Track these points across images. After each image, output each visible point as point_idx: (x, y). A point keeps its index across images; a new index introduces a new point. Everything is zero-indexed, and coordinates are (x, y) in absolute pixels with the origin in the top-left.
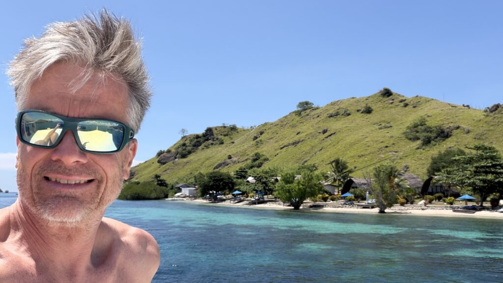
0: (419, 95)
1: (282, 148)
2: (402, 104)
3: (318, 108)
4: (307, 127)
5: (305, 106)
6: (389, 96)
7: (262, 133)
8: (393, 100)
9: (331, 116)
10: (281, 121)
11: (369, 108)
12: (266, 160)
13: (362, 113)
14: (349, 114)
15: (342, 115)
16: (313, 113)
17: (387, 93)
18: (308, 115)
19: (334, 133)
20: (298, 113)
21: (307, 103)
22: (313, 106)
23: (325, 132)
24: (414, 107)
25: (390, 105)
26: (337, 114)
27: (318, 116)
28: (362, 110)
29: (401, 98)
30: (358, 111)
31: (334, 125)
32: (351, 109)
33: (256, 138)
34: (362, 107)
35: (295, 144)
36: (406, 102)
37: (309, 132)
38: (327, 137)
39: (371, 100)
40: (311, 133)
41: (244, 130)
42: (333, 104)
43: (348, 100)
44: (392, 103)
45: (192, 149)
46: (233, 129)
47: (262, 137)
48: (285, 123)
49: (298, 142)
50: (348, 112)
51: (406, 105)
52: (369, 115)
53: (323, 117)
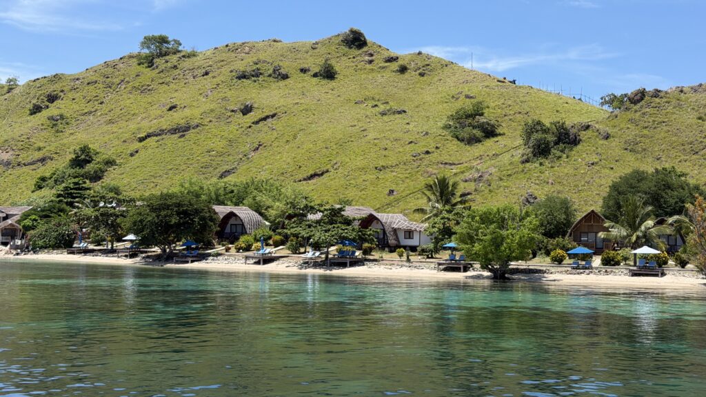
0: (425, 52)
1: (141, 140)
2: (395, 66)
3: (196, 54)
4: (189, 96)
5: (164, 48)
6: (360, 46)
7: (51, 98)
8: (371, 55)
9: (243, 76)
11: (327, 66)
13: (315, 75)
14: (285, 77)
15: (270, 76)
16: (187, 64)
17: (356, 40)
18: (175, 67)
19: (273, 116)
20: (144, 61)
22: (181, 48)
23: (247, 110)
24: (422, 75)
25: (368, 66)
26: (257, 74)
27: (207, 74)
28: (317, 70)
29: (386, 55)
30: (303, 71)
32: (287, 66)
33: (38, 108)
34: (315, 65)
35: (178, 131)
36: (400, 62)
37: (203, 107)
38: (257, 123)
40: (212, 111)
42: (233, 49)
44: (371, 62)
48: (117, 81)
49: (187, 129)
50: (283, 71)
51: (403, 69)
52: (332, 83)
53: (220, 76)
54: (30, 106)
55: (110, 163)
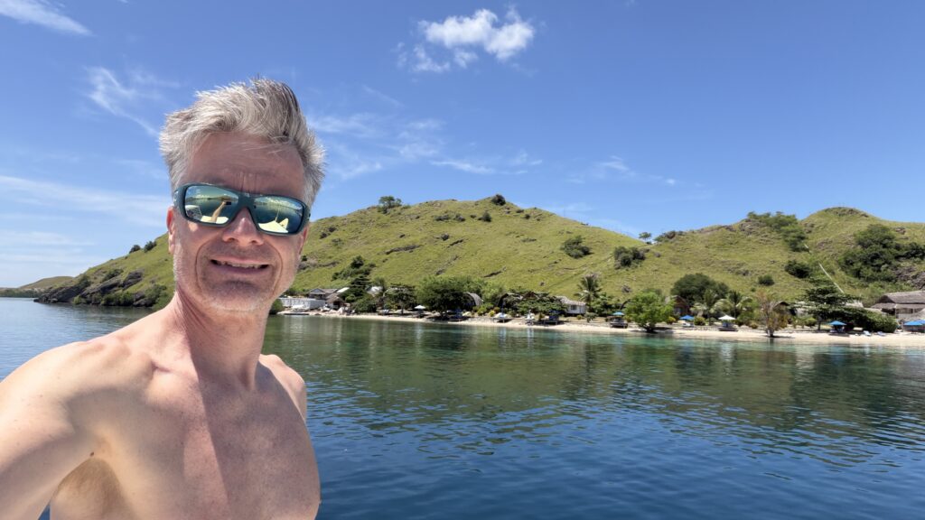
0: (538, 208)
1: (388, 253)
2: (523, 215)
3: (410, 207)
5: (389, 205)
6: (502, 204)
7: (332, 230)
8: (509, 209)
9: (440, 219)
13: (480, 219)
14: (463, 220)
15: (455, 219)
16: (406, 212)
17: (499, 201)
18: (400, 214)
19: (461, 241)
20: (383, 210)
21: (392, 199)
22: (402, 203)
23: (444, 237)
24: (538, 220)
25: (507, 215)
26: (447, 218)
27: (418, 217)
28: (481, 216)
29: (517, 209)
30: (473, 217)
31: (453, 231)
32: (463, 214)
35: (408, 249)
36: (525, 213)
37: (420, 236)
38: (452, 245)
39: (482, 205)
40: (426, 238)
42: (432, 204)
43: (449, 202)
44: (508, 213)
48: (367, 220)
49: (414, 247)
50: (462, 217)
51: (528, 217)
52: (490, 224)
53: (426, 219)
54: (320, 234)
55: (372, 266)
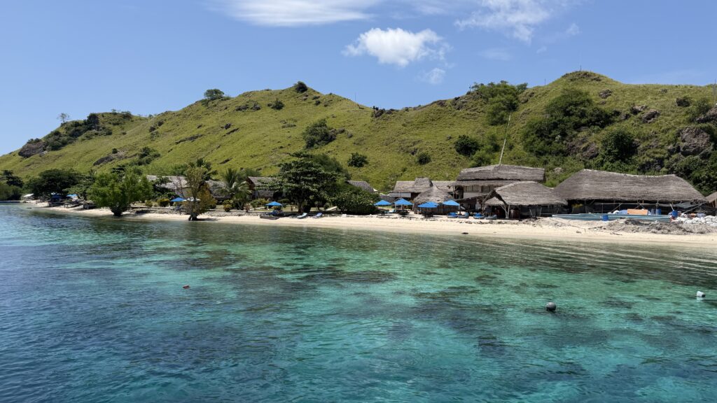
0: (333, 93)
1: (177, 143)
2: (314, 102)
3: (228, 99)
4: (212, 121)
5: (214, 96)
6: (303, 91)
7: (160, 124)
8: (307, 96)
9: (239, 109)
10: (185, 110)
11: (280, 103)
12: (157, 156)
13: (272, 108)
14: (258, 109)
15: (252, 108)
16: (221, 104)
17: (302, 88)
18: (215, 106)
19: (237, 129)
20: (205, 103)
21: (216, 92)
22: (224, 96)
23: (228, 127)
24: (326, 106)
25: (303, 102)
26: (246, 107)
27: (226, 108)
28: (274, 105)
29: (315, 95)
30: (269, 105)
31: (240, 120)
32: (263, 103)
33: (153, 129)
34: (273, 101)
35: (193, 138)
36: (319, 99)
37: (211, 125)
38: (229, 133)
39: (284, 94)
40: (213, 128)
41: (141, 119)
42: (245, 95)
43: (262, 92)
44: (305, 100)
45: (68, 139)
46: (127, 116)
47: (160, 129)
48: (188, 114)
49: (197, 137)
50: (258, 106)
51: (318, 103)
52: (278, 112)
53: (230, 110)
54: (149, 128)
